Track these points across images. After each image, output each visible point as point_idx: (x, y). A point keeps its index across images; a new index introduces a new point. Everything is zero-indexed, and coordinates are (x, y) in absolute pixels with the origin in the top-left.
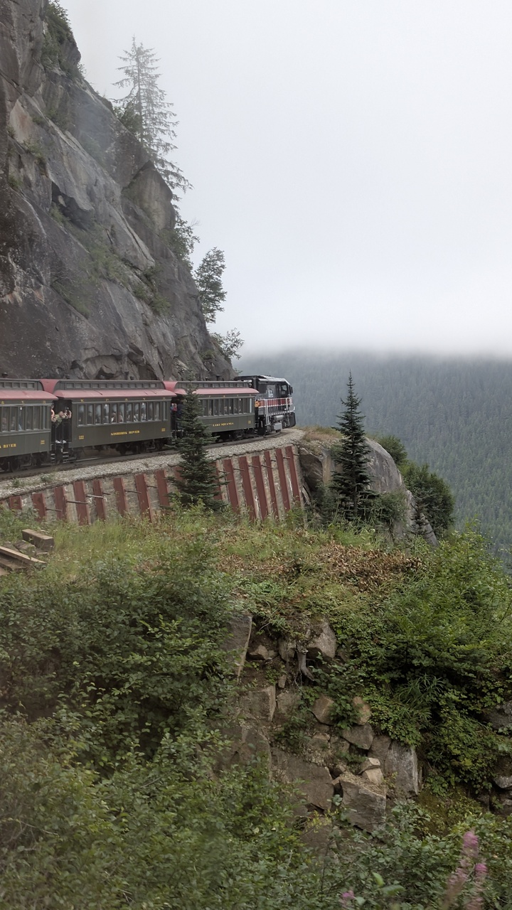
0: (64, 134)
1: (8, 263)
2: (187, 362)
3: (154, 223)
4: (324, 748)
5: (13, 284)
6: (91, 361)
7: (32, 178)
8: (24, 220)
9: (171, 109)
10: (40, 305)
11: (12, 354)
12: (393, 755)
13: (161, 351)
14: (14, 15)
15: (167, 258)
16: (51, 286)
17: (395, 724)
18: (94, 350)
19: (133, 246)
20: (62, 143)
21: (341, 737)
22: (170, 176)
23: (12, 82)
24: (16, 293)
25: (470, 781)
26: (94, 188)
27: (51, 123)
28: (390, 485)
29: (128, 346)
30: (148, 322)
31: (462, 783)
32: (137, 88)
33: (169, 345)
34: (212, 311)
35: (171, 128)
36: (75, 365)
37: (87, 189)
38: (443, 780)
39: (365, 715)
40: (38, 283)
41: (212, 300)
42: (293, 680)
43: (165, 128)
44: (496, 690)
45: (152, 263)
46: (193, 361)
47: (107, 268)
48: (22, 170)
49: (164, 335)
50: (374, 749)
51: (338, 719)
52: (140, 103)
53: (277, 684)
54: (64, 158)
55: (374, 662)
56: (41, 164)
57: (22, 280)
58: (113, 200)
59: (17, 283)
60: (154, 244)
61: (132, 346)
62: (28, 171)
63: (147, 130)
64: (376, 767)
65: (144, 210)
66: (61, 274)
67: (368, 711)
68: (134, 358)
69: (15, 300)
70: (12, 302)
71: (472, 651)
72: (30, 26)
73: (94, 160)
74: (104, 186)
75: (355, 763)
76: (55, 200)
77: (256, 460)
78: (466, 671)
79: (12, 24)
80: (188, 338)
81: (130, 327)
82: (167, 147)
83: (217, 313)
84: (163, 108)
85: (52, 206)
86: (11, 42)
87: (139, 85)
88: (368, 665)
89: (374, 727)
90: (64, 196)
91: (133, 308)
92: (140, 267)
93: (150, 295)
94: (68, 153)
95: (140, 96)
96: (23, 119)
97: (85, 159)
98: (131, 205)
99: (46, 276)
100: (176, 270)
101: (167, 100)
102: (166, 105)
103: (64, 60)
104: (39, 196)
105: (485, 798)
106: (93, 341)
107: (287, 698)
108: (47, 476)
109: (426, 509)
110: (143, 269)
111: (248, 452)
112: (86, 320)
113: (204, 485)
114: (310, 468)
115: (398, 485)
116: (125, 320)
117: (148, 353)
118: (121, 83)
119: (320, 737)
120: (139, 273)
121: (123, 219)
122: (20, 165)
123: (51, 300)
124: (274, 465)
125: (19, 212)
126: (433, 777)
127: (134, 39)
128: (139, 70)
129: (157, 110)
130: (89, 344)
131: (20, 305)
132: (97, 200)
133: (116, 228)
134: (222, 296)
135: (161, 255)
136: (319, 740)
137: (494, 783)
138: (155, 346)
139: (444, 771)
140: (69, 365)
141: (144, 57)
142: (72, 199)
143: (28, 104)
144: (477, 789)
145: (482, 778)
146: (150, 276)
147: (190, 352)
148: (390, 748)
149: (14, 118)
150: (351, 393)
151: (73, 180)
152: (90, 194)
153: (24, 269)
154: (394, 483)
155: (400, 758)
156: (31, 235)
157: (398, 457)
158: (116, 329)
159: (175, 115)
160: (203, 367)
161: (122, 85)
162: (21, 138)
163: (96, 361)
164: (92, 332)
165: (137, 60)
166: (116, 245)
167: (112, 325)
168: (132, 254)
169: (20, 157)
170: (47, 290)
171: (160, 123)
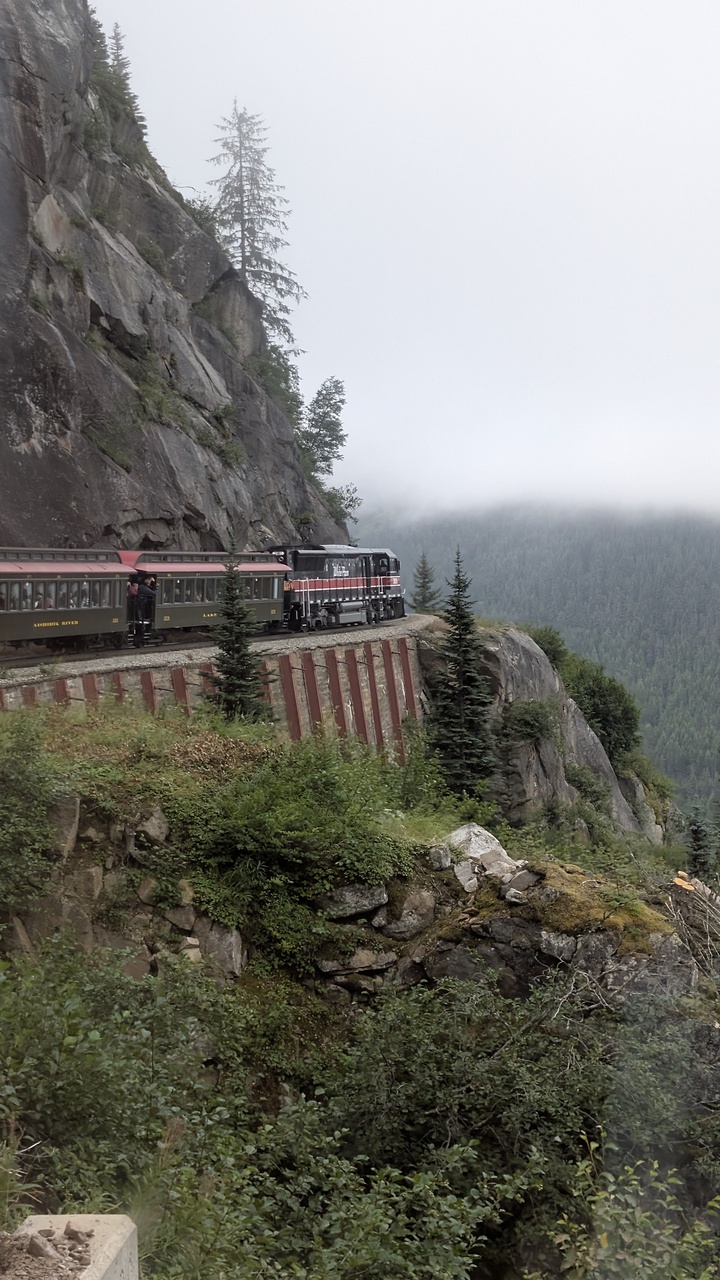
0: (114, 237)
1: (25, 404)
2: (273, 527)
3: (237, 348)
4: (146, 927)
5: (31, 428)
6: (132, 526)
7: (63, 295)
8: (46, 350)
9: (281, 193)
10: (65, 455)
11: (26, 516)
12: (214, 936)
13: (231, 513)
14: (41, 94)
15: (251, 393)
16: (82, 432)
17: (216, 905)
18: (136, 512)
19: (200, 380)
20: (107, 250)
21: (164, 918)
22: (279, 281)
23: (36, 178)
24: (34, 441)
25: (294, 965)
26: (148, 306)
27: (95, 225)
28: (541, 692)
29: (183, 507)
30: (215, 476)
31: (286, 966)
32: (238, 165)
33: (242, 505)
34: (326, 459)
35: (282, 218)
36: (109, 531)
37: (139, 307)
38: (266, 963)
39: (187, 896)
40: (63, 428)
41: (330, 445)
42: (120, 861)
43: (274, 219)
44: (326, 877)
45: (227, 399)
46: (281, 526)
47: (159, 409)
48: (50, 286)
49: (236, 493)
50: (196, 929)
51: (161, 899)
52: (241, 185)
53: (104, 866)
54: (110, 268)
55: (203, 847)
56: (77, 279)
57: (43, 425)
58: (177, 320)
59: (36, 428)
60: (234, 375)
61: (189, 507)
62: (59, 287)
63: (251, 221)
64: (195, 946)
65: (223, 332)
66: (95, 417)
67: (191, 894)
68: (193, 523)
69: (33, 450)
70: (29, 452)
71: (303, 838)
72: (62, 107)
73: (152, 270)
74: (164, 303)
75: (175, 942)
76: (95, 320)
77: (350, 655)
78: (294, 857)
79: (38, 106)
80: (276, 497)
81: (187, 483)
82: (275, 243)
83: (334, 461)
84: (271, 192)
85: (91, 329)
86: (37, 128)
87: (241, 162)
88: (197, 850)
89: (195, 908)
90: (108, 317)
91: (193, 459)
92: (208, 406)
93: (221, 442)
94: (114, 262)
95: (242, 176)
96: (57, 220)
97: (139, 269)
98: (205, 325)
99: (75, 420)
100: (263, 408)
101: (276, 181)
102: (275, 188)
103: (120, 141)
104: (72, 318)
105: (309, 983)
106: (135, 501)
107: (112, 878)
108: (46, 667)
109: (600, 725)
110: (212, 409)
111: (339, 645)
112: (126, 474)
113: (244, 683)
114: (432, 667)
115: (553, 691)
116: (182, 474)
117: (214, 516)
118: (217, 159)
119: (143, 917)
120: (207, 414)
121: (190, 345)
122: (49, 280)
123: (80, 450)
124: (377, 662)
125: (41, 340)
126: (257, 959)
127: (235, 102)
128: (241, 143)
129: (263, 195)
130: (130, 505)
131: (40, 456)
132: (151, 322)
133: (177, 357)
134: (341, 439)
135: (241, 390)
136: (140, 919)
137: (317, 969)
138: (224, 507)
139: (269, 954)
140: (101, 530)
141: (247, 125)
142: (118, 320)
143: (67, 202)
144: (299, 973)
145: (306, 963)
146: (221, 418)
147: (278, 514)
148: (211, 930)
149: (45, 220)
150: (459, 571)
151: (120, 297)
152: (143, 315)
153: (46, 411)
154: (547, 688)
155: (220, 939)
156: (55, 369)
157: (555, 655)
158: (167, 485)
159: (287, 202)
160: (294, 533)
161: (219, 162)
162: (52, 245)
163: (140, 526)
164: (133, 488)
165: (239, 129)
166: (177, 379)
167: (163, 481)
168: (198, 389)
169: (48, 270)
170: (76, 437)
171: (268, 212)
